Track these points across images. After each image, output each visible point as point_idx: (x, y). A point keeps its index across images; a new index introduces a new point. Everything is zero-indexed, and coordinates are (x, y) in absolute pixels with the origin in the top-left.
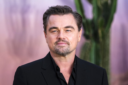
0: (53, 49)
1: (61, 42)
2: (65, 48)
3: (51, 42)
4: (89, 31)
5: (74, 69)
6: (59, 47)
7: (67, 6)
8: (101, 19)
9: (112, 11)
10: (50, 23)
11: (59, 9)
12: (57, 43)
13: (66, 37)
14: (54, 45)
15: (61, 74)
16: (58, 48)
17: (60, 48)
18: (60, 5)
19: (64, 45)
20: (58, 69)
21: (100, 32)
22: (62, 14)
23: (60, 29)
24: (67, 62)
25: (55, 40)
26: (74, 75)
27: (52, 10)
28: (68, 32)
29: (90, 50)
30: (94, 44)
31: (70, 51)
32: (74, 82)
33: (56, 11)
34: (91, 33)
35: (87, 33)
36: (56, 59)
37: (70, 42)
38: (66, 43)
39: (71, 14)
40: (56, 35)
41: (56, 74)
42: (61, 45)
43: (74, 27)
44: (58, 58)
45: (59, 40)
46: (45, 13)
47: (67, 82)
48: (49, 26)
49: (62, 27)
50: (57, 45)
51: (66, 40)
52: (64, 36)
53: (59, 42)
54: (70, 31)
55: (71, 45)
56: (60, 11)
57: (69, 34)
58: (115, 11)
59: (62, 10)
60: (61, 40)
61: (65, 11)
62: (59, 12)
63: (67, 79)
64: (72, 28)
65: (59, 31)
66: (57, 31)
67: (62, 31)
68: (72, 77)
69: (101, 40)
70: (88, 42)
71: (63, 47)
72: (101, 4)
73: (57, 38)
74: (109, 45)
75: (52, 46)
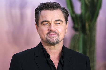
0: (45, 39)
1: (52, 33)
2: (56, 38)
3: (43, 33)
4: (78, 24)
5: (62, 56)
6: (50, 37)
7: (56, 3)
8: (88, 14)
9: (98, 8)
10: (42, 17)
11: (50, 5)
12: (48, 34)
13: (56, 29)
14: (46, 36)
15: (51, 60)
16: (49, 39)
17: (51, 39)
18: (50, 2)
19: (54, 36)
20: (48, 56)
21: (87, 25)
22: (53, 9)
23: (51, 22)
24: (56, 50)
25: (47, 32)
26: (62, 61)
27: (43, 6)
28: (58, 25)
29: (78, 40)
30: (82, 36)
31: (59, 41)
32: (62, 67)
33: (47, 7)
34: (79, 26)
35: (76, 26)
36: (47, 48)
37: (59, 33)
38: (56, 34)
39: (59, 9)
40: (47, 28)
41: (47, 60)
42: (52, 36)
43: (63, 21)
44: (49, 47)
45: (50, 32)
46: (37, 9)
47: (56, 67)
48: (41, 20)
49: (52, 21)
50: (49, 36)
51: (56, 31)
52: (55, 28)
53: (50, 34)
54: (60, 24)
55: (60, 36)
56: (51, 7)
57: (59, 26)
58: (100, 7)
59: (52, 6)
60: (52, 31)
61: (55, 6)
62: (49, 7)
63: (56, 65)
64: (61, 21)
65: (50, 24)
66: (49, 24)
67: (53, 24)
68: (60, 63)
69: (88, 32)
70: (77, 33)
71: (53, 37)
72: (88, 2)
73: (48, 30)
74: (95, 36)
75: (43, 37)
